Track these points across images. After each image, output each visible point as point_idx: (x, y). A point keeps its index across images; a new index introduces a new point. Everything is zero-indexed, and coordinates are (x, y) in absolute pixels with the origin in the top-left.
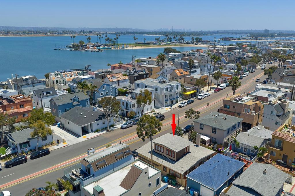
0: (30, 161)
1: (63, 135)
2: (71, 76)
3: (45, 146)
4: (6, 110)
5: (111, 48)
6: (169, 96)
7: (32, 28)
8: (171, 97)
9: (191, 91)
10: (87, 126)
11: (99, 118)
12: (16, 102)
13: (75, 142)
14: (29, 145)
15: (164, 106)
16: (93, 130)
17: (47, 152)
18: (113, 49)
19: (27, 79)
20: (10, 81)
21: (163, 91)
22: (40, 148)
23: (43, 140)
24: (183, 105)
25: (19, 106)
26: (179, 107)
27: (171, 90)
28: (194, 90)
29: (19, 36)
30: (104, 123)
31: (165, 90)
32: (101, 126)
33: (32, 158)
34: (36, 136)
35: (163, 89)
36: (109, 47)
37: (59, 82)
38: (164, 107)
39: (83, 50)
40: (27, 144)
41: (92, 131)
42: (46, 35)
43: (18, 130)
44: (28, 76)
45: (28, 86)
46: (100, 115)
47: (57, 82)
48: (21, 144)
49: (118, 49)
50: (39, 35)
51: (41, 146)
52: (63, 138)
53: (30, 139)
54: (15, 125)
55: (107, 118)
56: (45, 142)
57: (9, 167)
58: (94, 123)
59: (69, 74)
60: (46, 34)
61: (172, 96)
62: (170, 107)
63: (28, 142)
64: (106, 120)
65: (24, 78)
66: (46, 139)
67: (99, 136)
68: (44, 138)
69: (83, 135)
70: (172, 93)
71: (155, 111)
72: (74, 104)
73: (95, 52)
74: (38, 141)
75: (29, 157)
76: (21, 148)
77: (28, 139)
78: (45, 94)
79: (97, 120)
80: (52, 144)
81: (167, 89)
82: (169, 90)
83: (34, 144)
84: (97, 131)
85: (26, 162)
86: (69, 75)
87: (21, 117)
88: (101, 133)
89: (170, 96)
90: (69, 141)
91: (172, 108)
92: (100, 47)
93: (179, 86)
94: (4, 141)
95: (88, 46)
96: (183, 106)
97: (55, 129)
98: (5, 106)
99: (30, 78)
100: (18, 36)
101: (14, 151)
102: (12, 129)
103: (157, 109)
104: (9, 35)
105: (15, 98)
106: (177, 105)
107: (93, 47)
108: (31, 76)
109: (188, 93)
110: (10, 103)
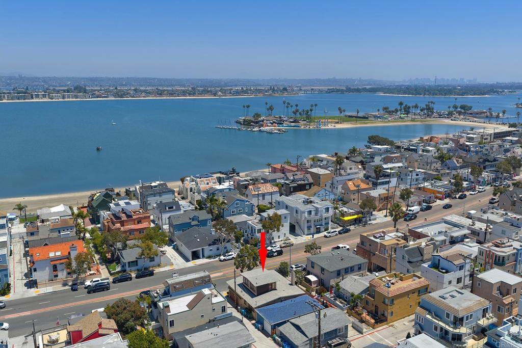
0: (134, 280)
1: (174, 258)
2: (208, 184)
3: (152, 267)
4: (123, 226)
5: (299, 127)
6: (312, 222)
7: (199, 80)
8: (316, 223)
9: (353, 215)
10: (199, 250)
11: (213, 242)
12: (134, 217)
13: (183, 267)
14: (137, 265)
15: (306, 233)
16: (205, 256)
17: (152, 274)
18: (302, 127)
19: (155, 187)
20: (138, 187)
21: (303, 214)
22: (146, 269)
23: (151, 261)
24: (330, 234)
25: (136, 222)
26: (325, 236)
27: (316, 214)
28: (357, 215)
29: (177, 98)
30: (218, 249)
31: (306, 213)
32: (215, 251)
33: (137, 277)
34: (143, 257)
35: (304, 212)
36: (297, 124)
37: (193, 190)
38: (304, 234)
39: (256, 129)
40: (134, 263)
41: (203, 256)
42: (215, 96)
43: (131, 248)
44: (158, 182)
45: (154, 196)
46: (215, 240)
47: (191, 190)
48: (129, 263)
49: (311, 127)
50: (204, 96)
51: (148, 267)
52: (172, 261)
53: (138, 258)
54: (128, 242)
55: (221, 243)
56: (152, 263)
57: (115, 283)
58: (207, 248)
59: (206, 180)
60: (215, 94)
61: (317, 221)
62: (311, 236)
63: (137, 261)
64: (220, 246)
65: (153, 184)
66: (154, 260)
67: (209, 263)
68: (152, 260)
69: (193, 259)
70: (318, 217)
71: (290, 239)
72: (193, 223)
73: (271, 133)
74: (145, 261)
75: (133, 275)
76: (129, 266)
77: (136, 258)
78: (167, 208)
79: (210, 245)
80: (159, 266)
81: (310, 212)
82: (313, 213)
83: (141, 263)
84: (209, 257)
85: (131, 280)
86: (206, 182)
87: (137, 233)
88: (212, 260)
89: (315, 221)
90: (177, 264)
91: (314, 237)
92: (283, 124)
93: (330, 209)
94: (117, 258)
95: (265, 121)
96: (330, 236)
97: (169, 250)
98: (123, 221)
99: (159, 185)
100: (175, 98)
101: (123, 269)
102: (125, 246)
103: (296, 236)
104: (163, 97)
105: (134, 212)
106: (322, 234)
107: (272, 124)
108: (161, 182)
109: (346, 218)
110: (129, 218)
